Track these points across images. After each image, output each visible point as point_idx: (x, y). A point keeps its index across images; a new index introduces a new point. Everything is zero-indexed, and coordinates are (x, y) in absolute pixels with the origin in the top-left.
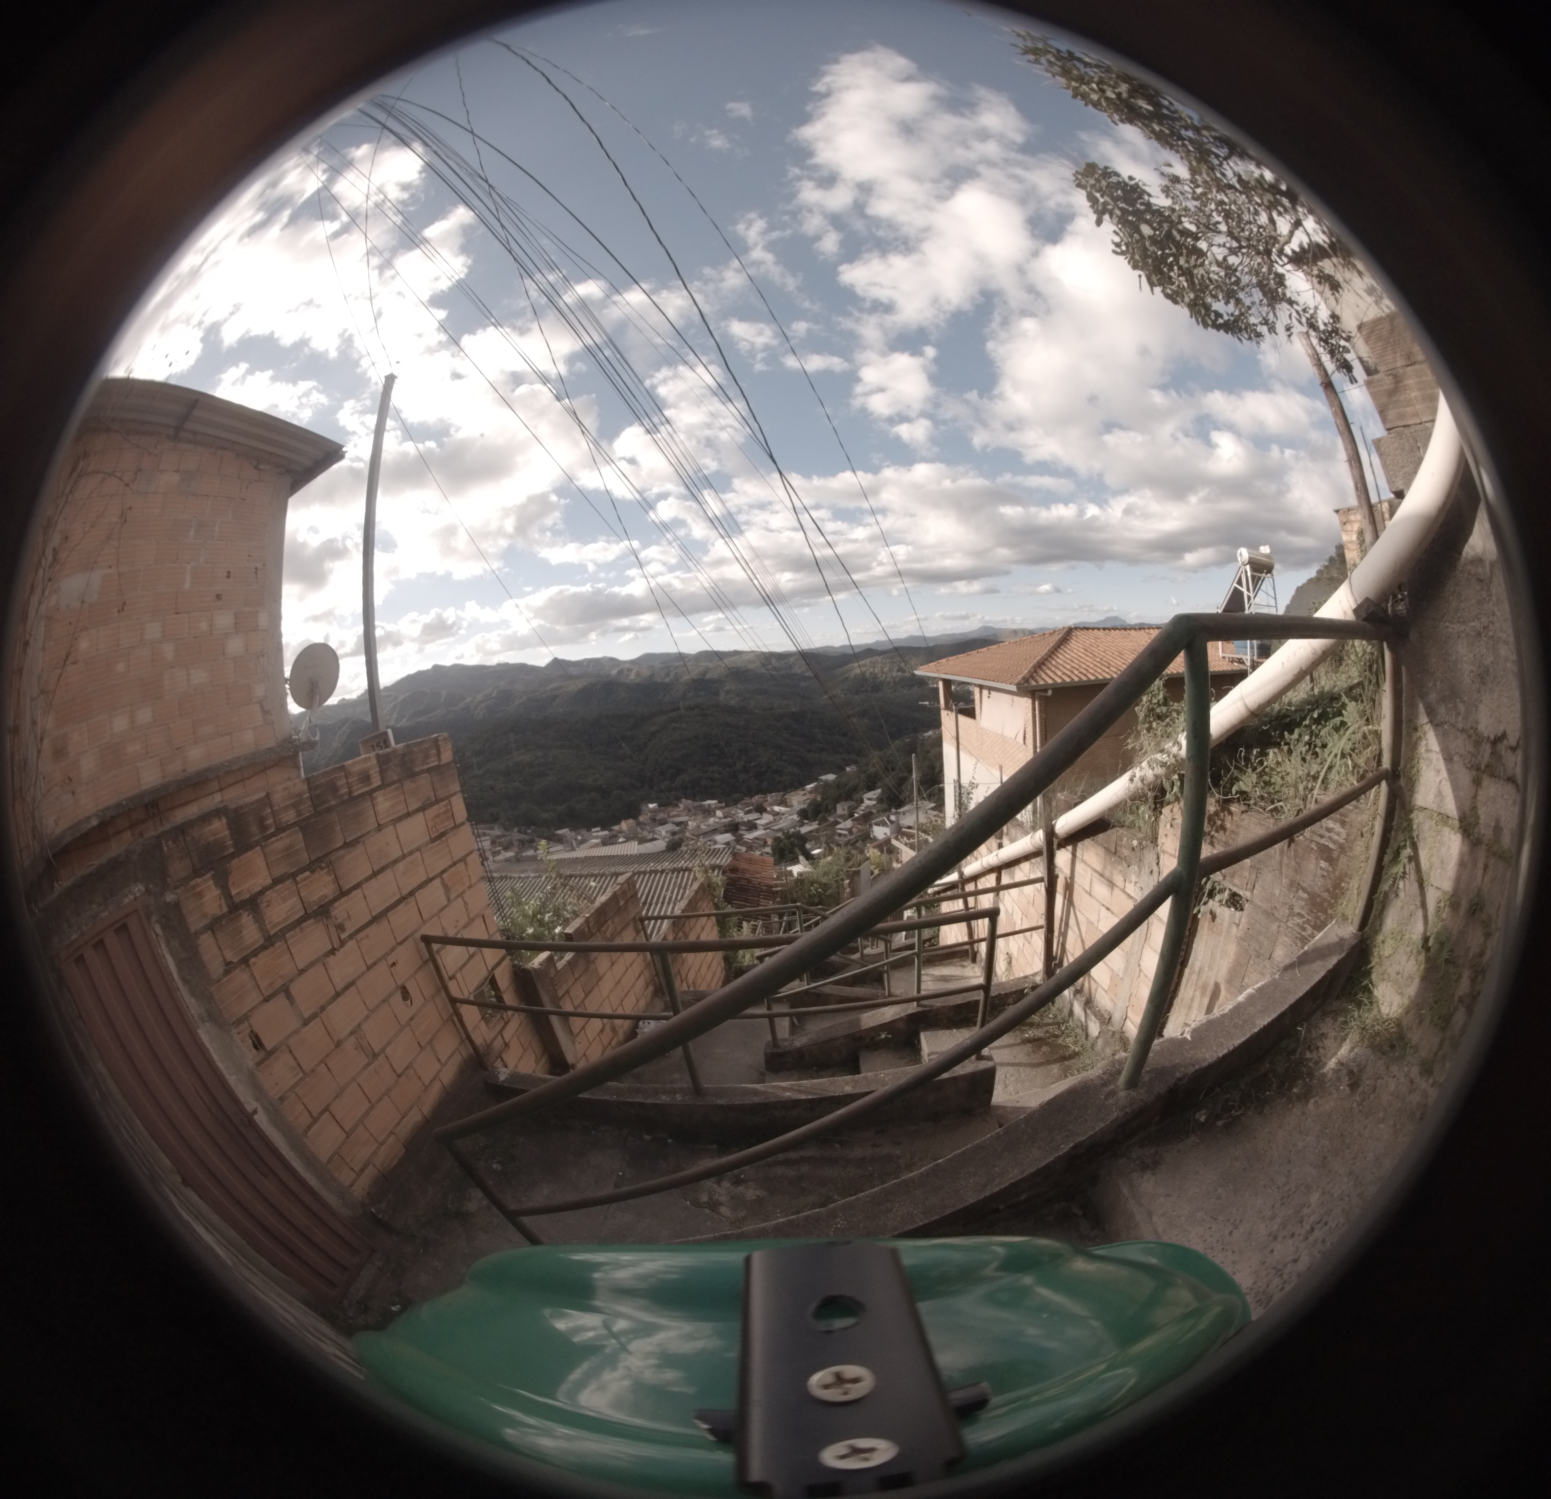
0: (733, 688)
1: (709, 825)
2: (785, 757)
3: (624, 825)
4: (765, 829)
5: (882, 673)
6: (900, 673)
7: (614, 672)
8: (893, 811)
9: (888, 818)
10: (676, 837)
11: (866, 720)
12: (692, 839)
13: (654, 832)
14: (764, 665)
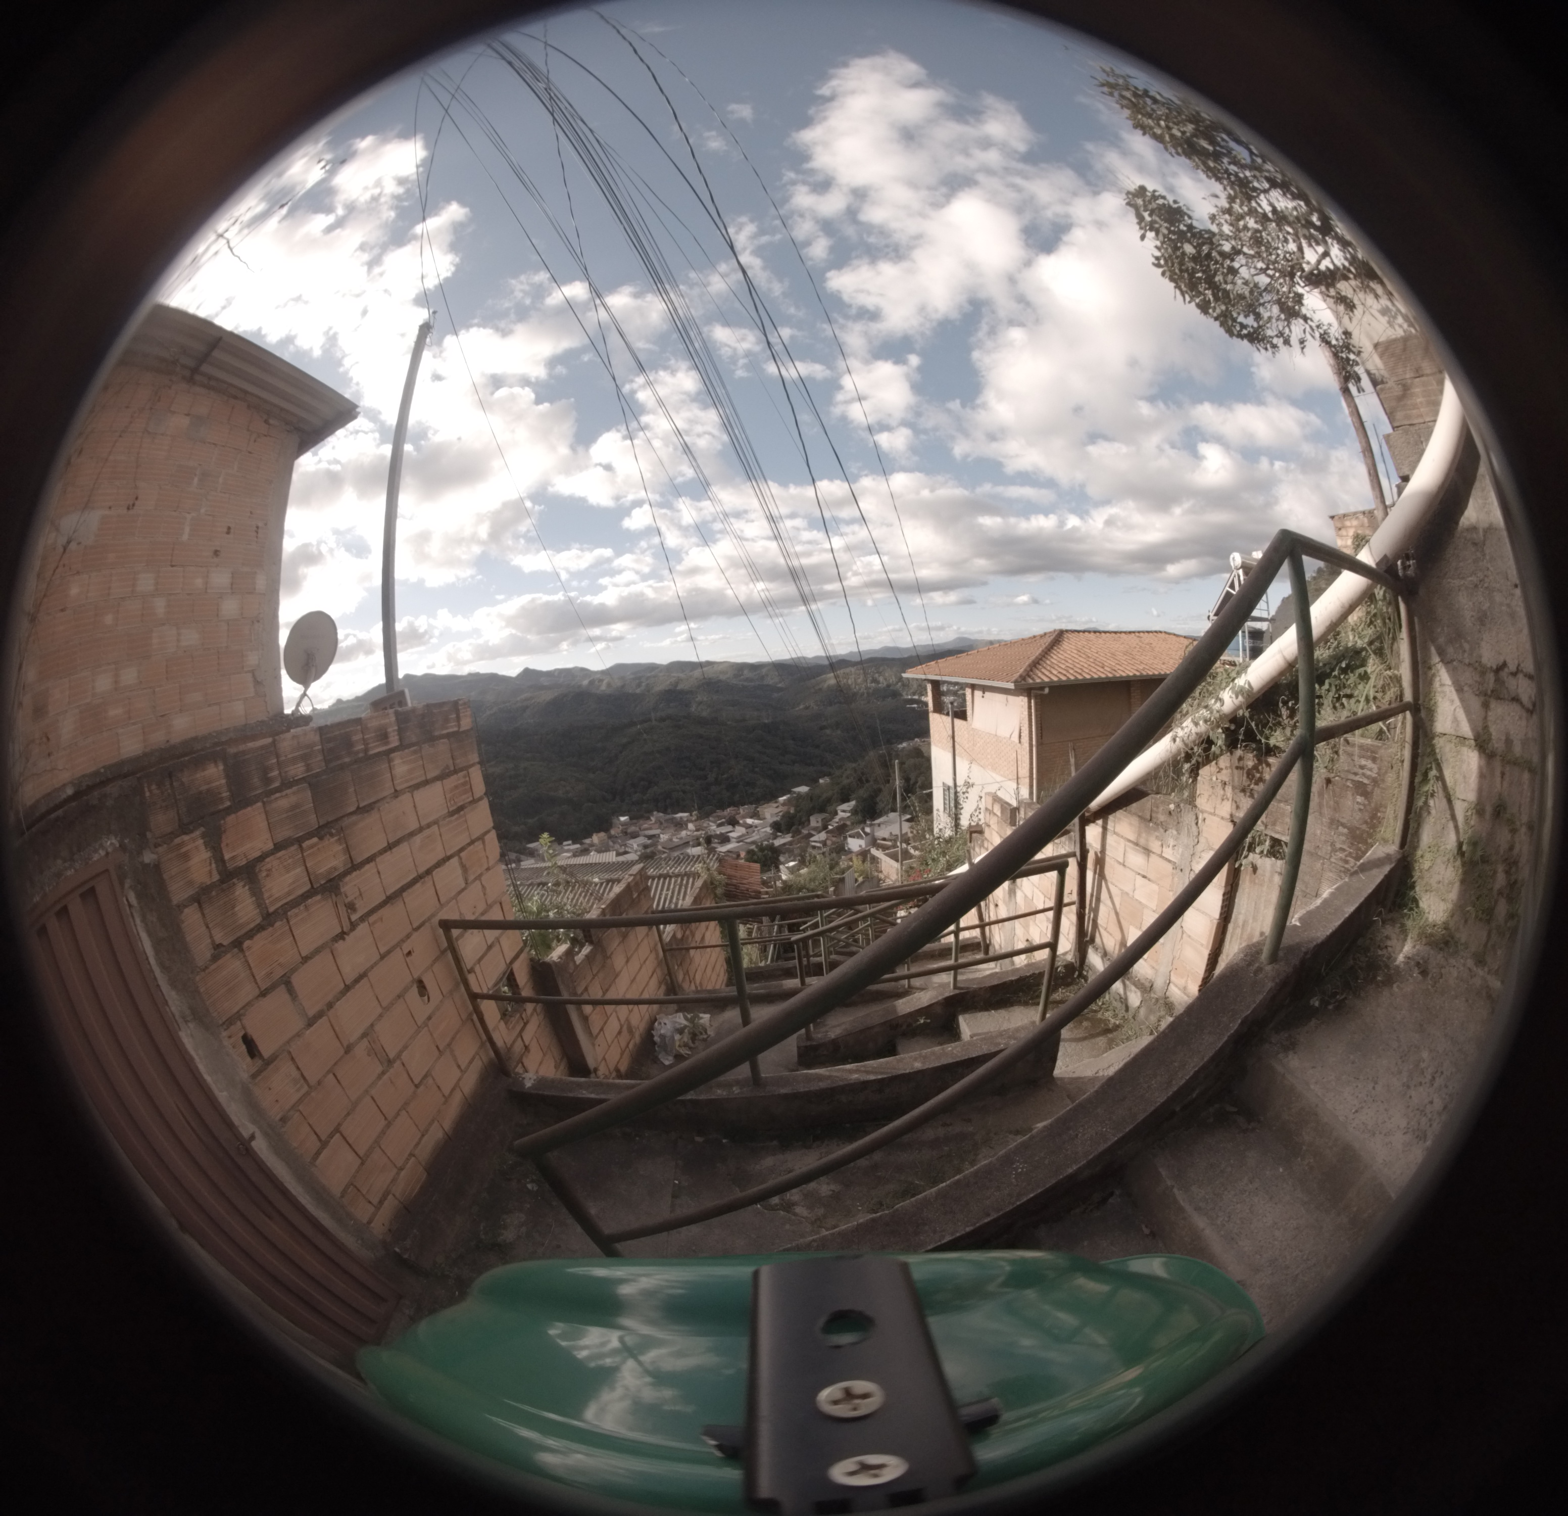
0: (705, 699)
1: (681, 838)
2: (757, 769)
3: (596, 838)
4: (738, 842)
5: (856, 684)
6: (873, 685)
7: (585, 682)
8: (868, 822)
9: (863, 830)
10: (648, 850)
11: (839, 732)
12: (664, 853)
13: (625, 845)
14: (736, 676)
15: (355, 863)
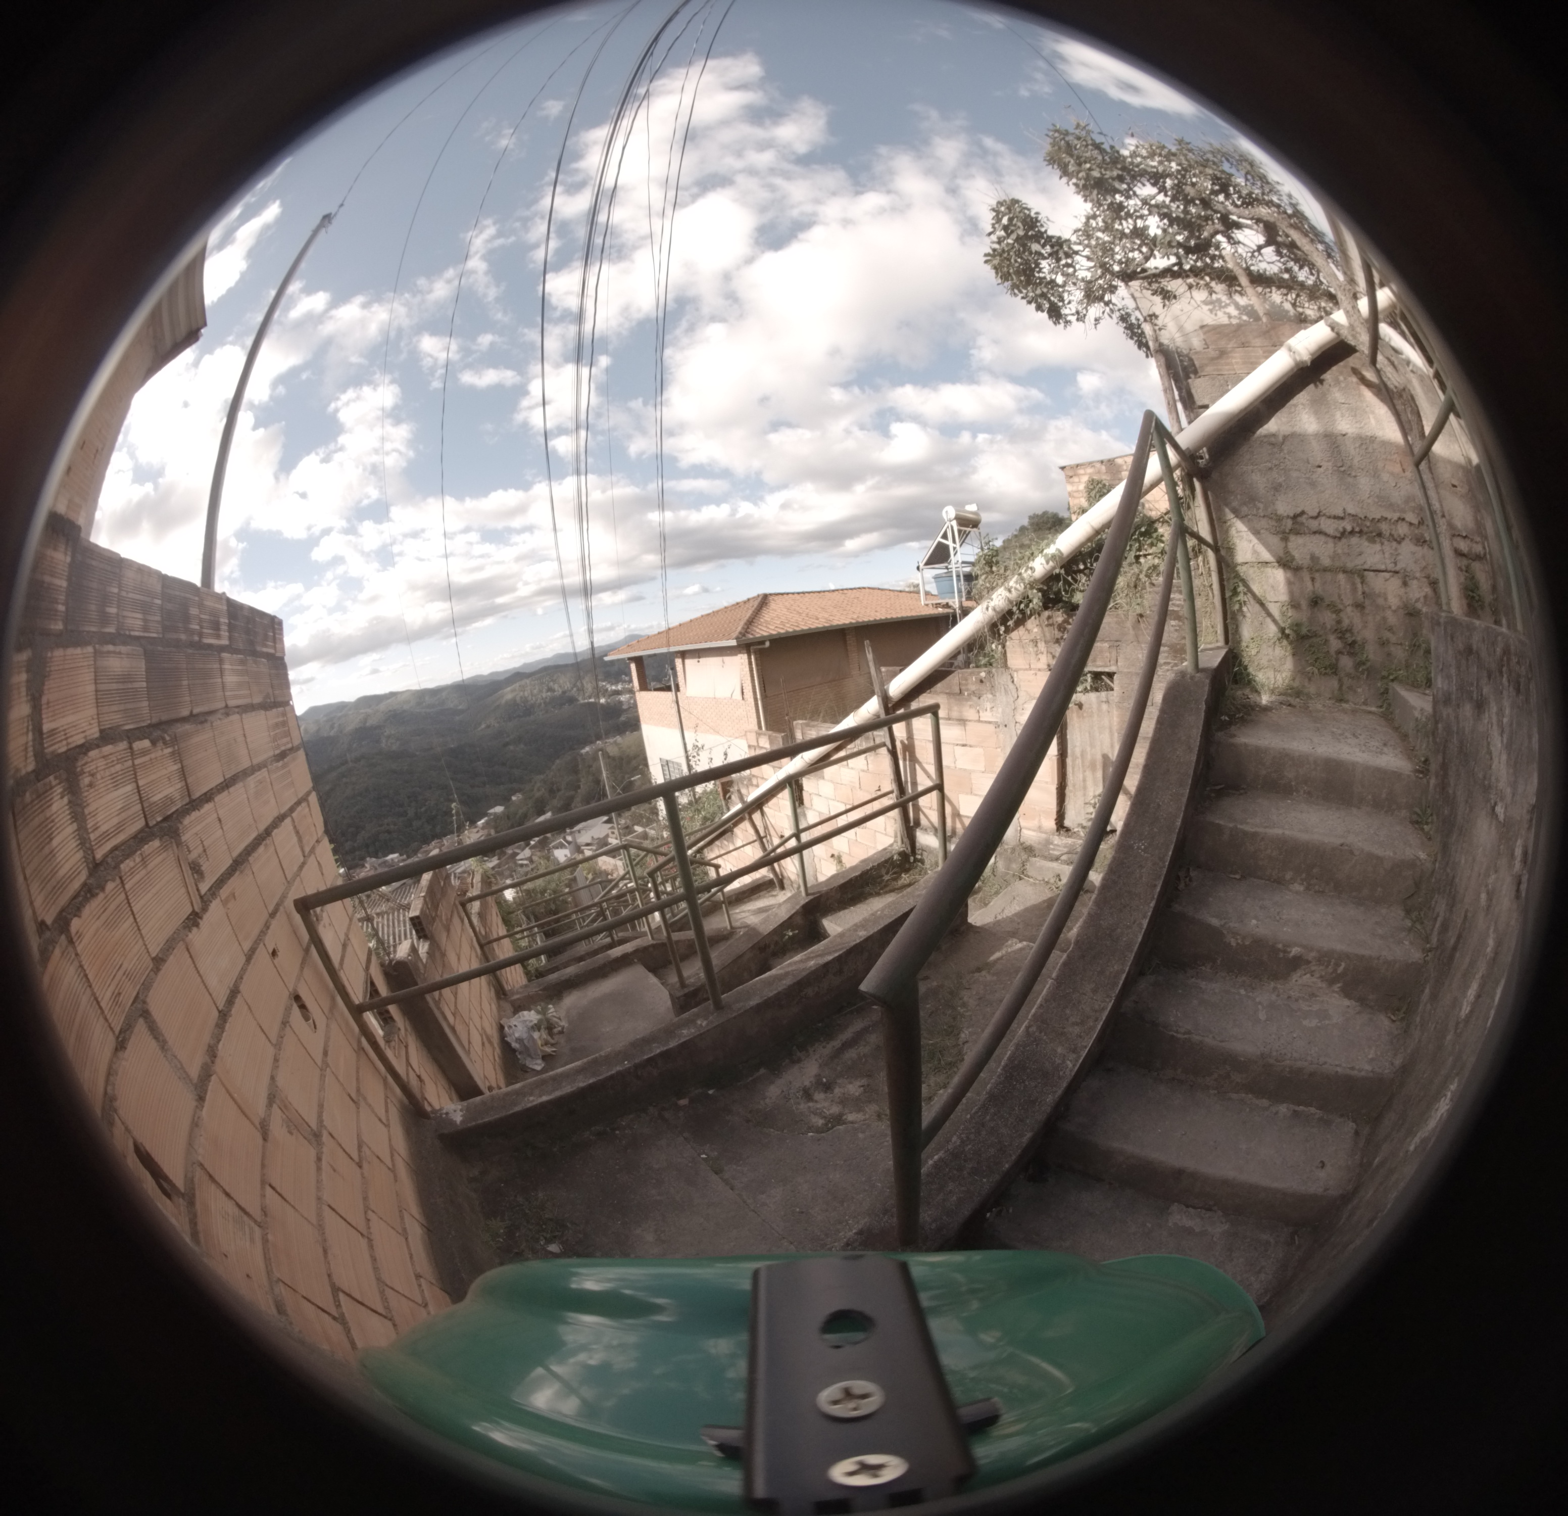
0: (393, 732)
5: (532, 695)
15: (194, 797)
